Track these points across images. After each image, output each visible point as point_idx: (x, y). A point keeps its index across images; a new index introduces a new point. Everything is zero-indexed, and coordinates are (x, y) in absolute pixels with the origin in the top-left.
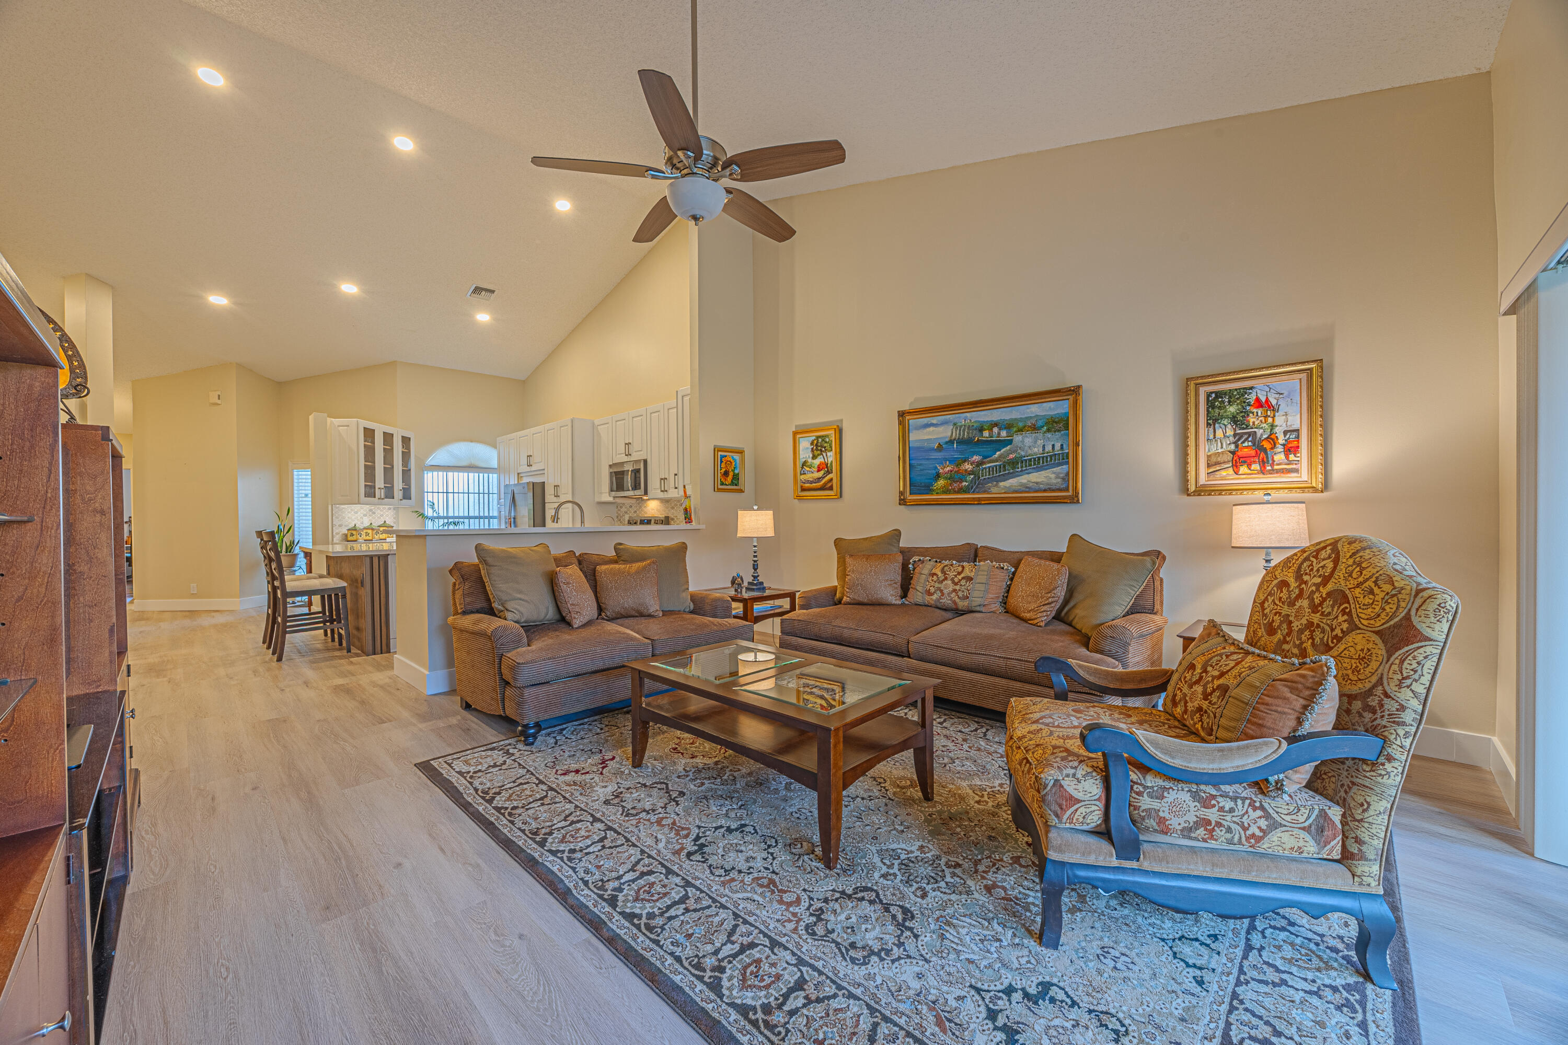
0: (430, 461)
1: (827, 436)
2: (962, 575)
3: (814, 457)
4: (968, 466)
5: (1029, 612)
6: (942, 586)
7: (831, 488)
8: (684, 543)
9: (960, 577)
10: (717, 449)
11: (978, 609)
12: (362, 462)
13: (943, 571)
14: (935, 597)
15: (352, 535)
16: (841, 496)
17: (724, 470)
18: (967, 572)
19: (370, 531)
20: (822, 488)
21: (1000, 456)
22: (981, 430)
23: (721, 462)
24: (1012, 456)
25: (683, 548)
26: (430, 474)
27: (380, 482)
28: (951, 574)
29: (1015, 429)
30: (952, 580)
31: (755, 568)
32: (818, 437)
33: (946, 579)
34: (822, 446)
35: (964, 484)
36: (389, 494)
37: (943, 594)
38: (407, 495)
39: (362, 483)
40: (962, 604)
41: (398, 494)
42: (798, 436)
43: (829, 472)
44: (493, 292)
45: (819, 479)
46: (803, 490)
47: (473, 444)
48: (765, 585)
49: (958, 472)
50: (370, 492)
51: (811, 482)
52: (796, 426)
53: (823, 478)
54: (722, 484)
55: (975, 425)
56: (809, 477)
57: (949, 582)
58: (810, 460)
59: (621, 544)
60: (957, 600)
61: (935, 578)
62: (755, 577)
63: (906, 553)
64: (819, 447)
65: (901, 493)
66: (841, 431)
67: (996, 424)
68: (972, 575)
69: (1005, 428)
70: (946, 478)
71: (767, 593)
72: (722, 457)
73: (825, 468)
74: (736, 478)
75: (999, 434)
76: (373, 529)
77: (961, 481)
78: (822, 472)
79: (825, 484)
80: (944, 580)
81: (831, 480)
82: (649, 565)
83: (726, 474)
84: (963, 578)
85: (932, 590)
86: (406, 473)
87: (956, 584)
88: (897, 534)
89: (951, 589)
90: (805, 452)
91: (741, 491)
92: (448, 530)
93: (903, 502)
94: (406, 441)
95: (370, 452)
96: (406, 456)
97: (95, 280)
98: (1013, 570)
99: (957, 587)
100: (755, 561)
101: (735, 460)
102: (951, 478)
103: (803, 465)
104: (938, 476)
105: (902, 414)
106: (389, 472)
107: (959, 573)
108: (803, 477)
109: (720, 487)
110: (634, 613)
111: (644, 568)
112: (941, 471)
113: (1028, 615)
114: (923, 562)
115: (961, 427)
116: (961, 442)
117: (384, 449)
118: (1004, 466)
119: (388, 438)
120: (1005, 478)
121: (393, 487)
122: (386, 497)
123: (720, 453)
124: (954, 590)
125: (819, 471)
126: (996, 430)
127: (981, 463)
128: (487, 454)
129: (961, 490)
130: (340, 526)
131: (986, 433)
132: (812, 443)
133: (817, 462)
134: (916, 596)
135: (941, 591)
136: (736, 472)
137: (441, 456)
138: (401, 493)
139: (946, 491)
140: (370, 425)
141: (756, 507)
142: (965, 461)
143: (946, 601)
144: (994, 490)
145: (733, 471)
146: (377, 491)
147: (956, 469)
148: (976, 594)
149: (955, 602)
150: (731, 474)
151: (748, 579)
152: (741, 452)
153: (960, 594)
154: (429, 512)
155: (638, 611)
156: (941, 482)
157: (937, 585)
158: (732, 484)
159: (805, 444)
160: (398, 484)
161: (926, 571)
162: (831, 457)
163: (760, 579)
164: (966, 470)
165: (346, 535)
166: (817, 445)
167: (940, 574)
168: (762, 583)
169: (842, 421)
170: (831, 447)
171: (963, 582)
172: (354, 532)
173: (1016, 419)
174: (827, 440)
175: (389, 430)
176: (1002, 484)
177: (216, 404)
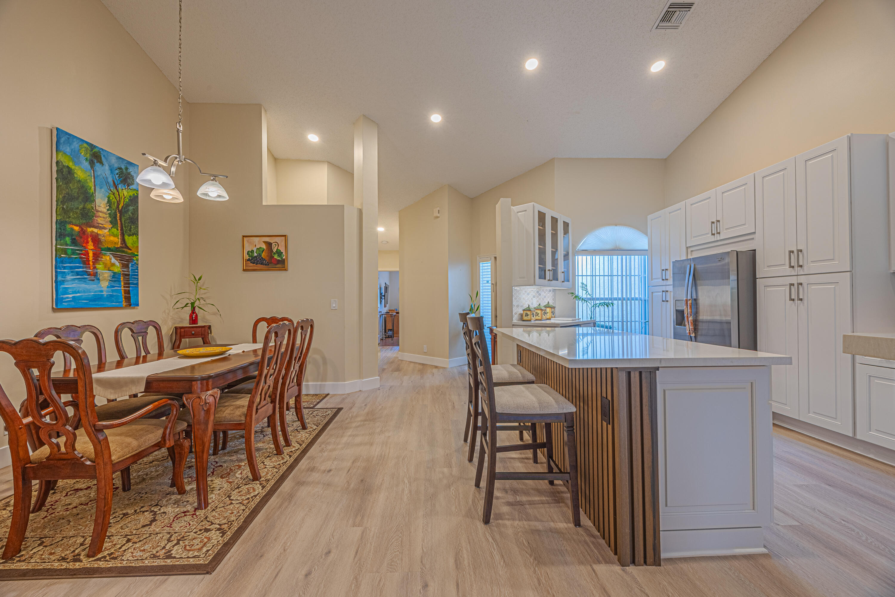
0: (581, 246)
12: (537, 246)
15: (527, 315)
19: (539, 312)
26: (580, 257)
36: (555, 276)
38: (566, 277)
39: (537, 265)
41: (561, 276)
47: (617, 228)
50: (543, 276)
76: (541, 310)
94: (566, 226)
96: (566, 240)
97: (367, 121)
106: (554, 256)
117: (552, 233)
119: (554, 221)
121: (557, 269)
122: (553, 279)
130: (518, 306)
137: (589, 241)
140: (543, 210)
146: (547, 273)
154: (581, 293)
160: (561, 266)
165: (522, 315)
172: (529, 313)
175: (555, 215)
177: (437, 217)
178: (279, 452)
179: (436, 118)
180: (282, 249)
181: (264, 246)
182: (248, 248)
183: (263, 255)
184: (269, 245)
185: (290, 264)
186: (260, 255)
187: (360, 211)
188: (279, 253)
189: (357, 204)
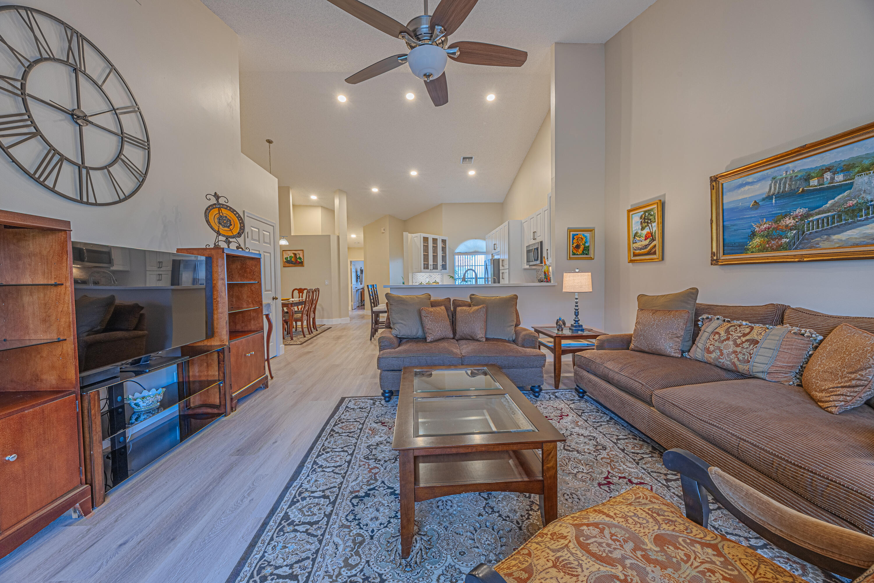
0: (457, 251)
1: (651, 210)
2: (747, 337)
3: (643, 229)
4: (789, 221)
5: (822, 391)
6: (722, 346)
7: (655, 253)
8: (516, 295)
9: (744, 339)
10: (570, 230)
11: (760, 375)
12: (422, 253)
13: (727, 331)
14: (713, 356)
16: (663, 259)
17: (575, 245)
18: (754, 335)
20: (648, 253)
21: (833, 205)
22: (807, 178)
23: (573, 239)
24: (850, 203)
25: (516, 297)
26: (457, 256)
27: (431, 262)
28: (735, 335)
29: (857, 170)
30: (735, 341)
31: (577, 314)
32: (645, 212)
33: (728, 339)
34: (648, 219)
35: (784, 240)
36: (435, 267)
37: (722, 354)
38: (444, 267)
39: (422, 263)
40: (742, 367)
41: (439, 267)
42: (631, 213)
43: (653, 240)
44: (472, 158)
45: (646, 246)
46: (635, 255)
47: (476, 240)
48: (583, 327)
49: (776, 229)
50: (426, 267)
51: (641, 249)
52: (631, 206)
53: (649, 245)
54: (574, 254)
55: (799, 175)
56: (639, 245)
57: (731, 343)
58: (639, 231)
59: (473, 295)
60: (737, 363)
61: (717, 337)
62: (576, 321)
63: (699, 311)
64: (646, 221)
65: (713, 254)
66: (663, 204)
67: (828, 169)
68: (758, 338)
69: (842, 171)
70: (763, 236)
71: (586, 333)
72: (574, 235)
73: (650, 236)
74: (586, 251)
75: (833, 179)
77: (781, 238)
78: (648, 240)
79: (651, 249)
80: (725, 340)
81: (655, 246)
82: (480, 308)
83: (578, 247)
84: (747, 341)
85: (712, 348)
86: (444, 258)
87: (738, 346)
88: (693, 293)
89: (731, 350)
90: (636, 226)
91: (591, 259)
92: (463, 285)
93: (715, 262)
94: (444, 241)
95: (426, 248)
96: (444, 249)
97: (341, 191)
98: (820, 338)
99: (738, 349)
100: (576, 310)
101: (586, 237)
102: (769, 235)
103: (635, 236)
104: (753, 235)
105: (714, 180)
106: (435, 257)
107: (745, 335)
108: (634, 245)
109: (572, 256)
110: (469, 337)
111: (478, 310)
112: (757, 229)
113: (819, 395)
114: (711, 320)
115: (781, 180)
116: (780, 196)
117: (433, 246)
118: (840, 216)
119: (435, 241)
120: (841, 229)
121: (437, 264)
122: (433, 269)
123: (572, 233)
124: (735, 352)
125: (646, 239)
126: (828, 176)
127: (808, 216)
128: (481, 244)
129: (780, 248)
130: (416, 282)
131: (814, 182)
132: (641, 218)
133: (645, 232)
134: (697, 352)
135: (721, 351)
136: (587, 245)
137: (461, 248)
138: (441, 267)
139: (764, 249)
140: (426, 235)
141: (577, 270)
142: (786, 216)
143: (725, 361)
144: (826, 244)
145: (584, 244)
146: (430, 266)
147: (774, 226)
148: (758, 359)
149: (734, 364)
150: (582, 247)
151: (569, 322)
152: (591, 230)
153: (741, 356)
155: (471, 336)
156: (757, 241)
157: (717, 344)
158: (583, 253)
159: (636, 219)
160: (440, 262)
161: (710, 330)
162: (655, 227)
163: (580, 323)
164: (787, 226)
166: (644, 218)
167: (723, 333)
168: (582, 326)
169: (665, 195)
170: (655, 219)
171: (746, 345)
173: (858, 157)
174: (652, 213)
175: (435, 237)
176: (835, 237)
177: (383, 233)
178: (310, 334)
179: (375, 190)
180: (302, 257)
181: (293, 255)
182: (285, 256)
183: (293, 259)
184: (295, 254)
185: (305, 263)
186: (291, 259)
187: (338, 237)
188: (300, 258)
189: (337, 233)
